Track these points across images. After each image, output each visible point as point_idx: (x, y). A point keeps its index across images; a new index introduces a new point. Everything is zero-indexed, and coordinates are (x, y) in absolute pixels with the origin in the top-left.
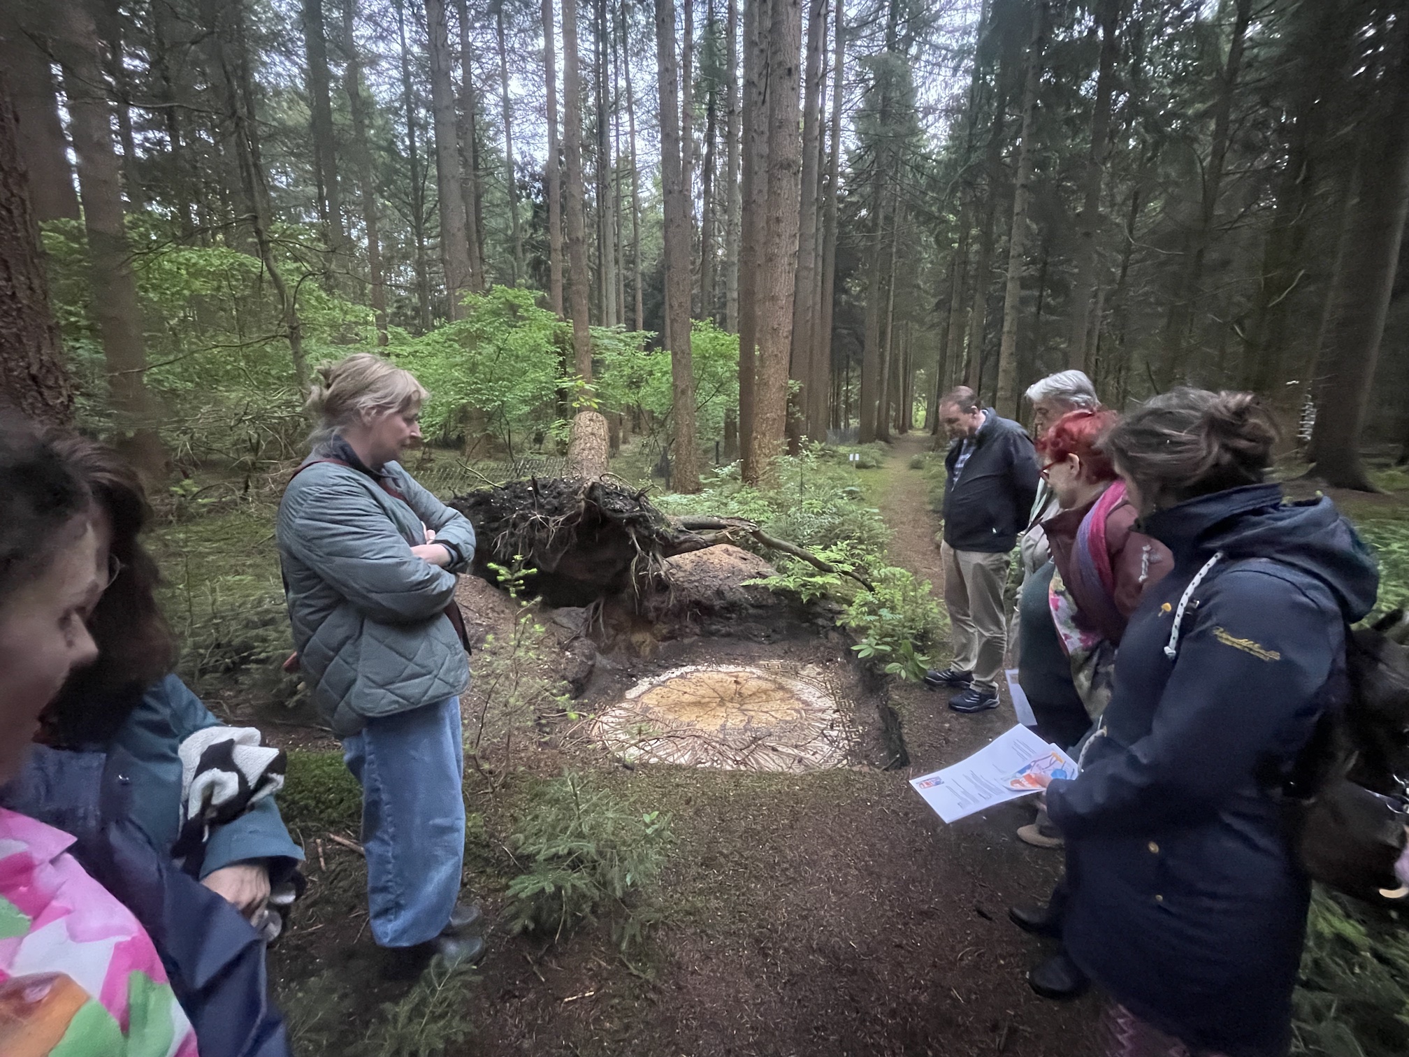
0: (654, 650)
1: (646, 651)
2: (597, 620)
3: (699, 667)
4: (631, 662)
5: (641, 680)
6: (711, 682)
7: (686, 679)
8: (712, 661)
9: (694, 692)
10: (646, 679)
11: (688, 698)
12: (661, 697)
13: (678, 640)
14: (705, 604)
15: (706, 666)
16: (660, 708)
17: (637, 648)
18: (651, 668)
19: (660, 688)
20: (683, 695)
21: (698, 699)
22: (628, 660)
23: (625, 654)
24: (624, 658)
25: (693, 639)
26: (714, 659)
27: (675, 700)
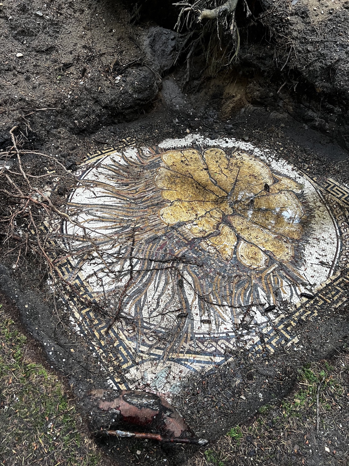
0: (236, 110)
2: (186, 53)
3: (257, 150)
4: (206, 112)
5: (192, 134)
6: (246, 172)
7: (228, 156)
8: (276, 150)
9: (216, 173)
10: (197, 136)
11: (203, 176)
12: (182, 161)
13: (266, 111)
14: (306, 79)
15: (264, 152)
16: (166, 170)
17: (224, 100)
18: (217, 127)
19: (195, 151)
20: (202, 170)
21: (210, 182)
22: (206, 108)
23: (207, 101)
24: (204, 105)
25: (280, 116)
26: (281, 149)
27: (188, 171)
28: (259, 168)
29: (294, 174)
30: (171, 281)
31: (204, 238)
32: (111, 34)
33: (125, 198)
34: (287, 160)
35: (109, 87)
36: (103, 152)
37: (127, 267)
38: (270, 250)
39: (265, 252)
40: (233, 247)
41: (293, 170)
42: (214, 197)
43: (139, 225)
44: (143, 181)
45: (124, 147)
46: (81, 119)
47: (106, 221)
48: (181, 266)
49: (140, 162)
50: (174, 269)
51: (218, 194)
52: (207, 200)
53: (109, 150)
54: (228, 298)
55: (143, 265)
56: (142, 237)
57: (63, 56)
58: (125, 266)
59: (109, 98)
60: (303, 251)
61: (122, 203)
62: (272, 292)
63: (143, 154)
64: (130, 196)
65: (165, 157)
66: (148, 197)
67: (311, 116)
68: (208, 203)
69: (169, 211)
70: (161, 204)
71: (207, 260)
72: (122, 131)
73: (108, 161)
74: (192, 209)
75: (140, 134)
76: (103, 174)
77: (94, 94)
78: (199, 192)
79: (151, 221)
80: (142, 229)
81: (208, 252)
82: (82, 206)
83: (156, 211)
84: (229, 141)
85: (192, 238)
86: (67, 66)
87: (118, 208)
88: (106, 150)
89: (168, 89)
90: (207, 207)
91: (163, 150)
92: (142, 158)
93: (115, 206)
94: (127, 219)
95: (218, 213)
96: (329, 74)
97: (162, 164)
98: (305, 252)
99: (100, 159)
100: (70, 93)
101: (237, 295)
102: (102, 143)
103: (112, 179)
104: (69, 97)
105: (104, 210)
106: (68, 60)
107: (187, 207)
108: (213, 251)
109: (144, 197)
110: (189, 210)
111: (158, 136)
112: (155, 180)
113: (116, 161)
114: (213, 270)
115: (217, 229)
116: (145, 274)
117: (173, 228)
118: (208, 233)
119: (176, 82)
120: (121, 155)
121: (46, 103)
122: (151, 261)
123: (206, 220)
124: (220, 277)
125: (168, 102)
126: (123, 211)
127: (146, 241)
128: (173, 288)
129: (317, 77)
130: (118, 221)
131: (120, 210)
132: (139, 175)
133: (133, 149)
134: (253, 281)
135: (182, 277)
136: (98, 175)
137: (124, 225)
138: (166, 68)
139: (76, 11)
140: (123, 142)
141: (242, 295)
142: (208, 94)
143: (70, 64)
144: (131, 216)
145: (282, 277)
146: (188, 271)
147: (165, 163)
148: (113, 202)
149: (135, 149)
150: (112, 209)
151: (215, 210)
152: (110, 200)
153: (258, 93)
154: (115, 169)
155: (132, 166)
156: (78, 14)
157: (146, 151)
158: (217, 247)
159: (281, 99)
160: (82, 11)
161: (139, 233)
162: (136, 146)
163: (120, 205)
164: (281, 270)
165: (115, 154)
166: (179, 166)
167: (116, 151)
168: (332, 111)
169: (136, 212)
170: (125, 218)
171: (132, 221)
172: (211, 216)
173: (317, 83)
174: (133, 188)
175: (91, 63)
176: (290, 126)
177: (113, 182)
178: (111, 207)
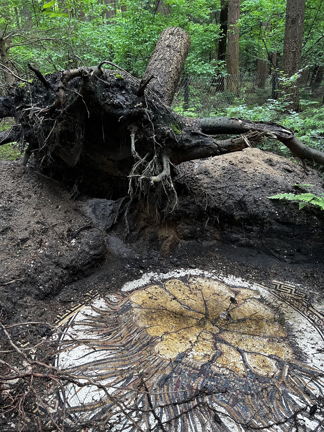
0: (173, 247)
1: (166, 246)
2: (123, 213)
3: (206, 273)
4: (149, 254)
5: (146, 274)
6: (208, 292)
7: (186, 283)
8: (221, 269)
9: (184, 299)
10: (151, 274)
11: (174, 306)
12: (150, 298)
13: (198, 242)
14: (225, 212)
15: (213, 273)
16: (140, 310)
17: (160, 242)
18: (164, 263)
19: (156, 286)
20: (171, 300)
21: (183, 309)
22: (148, 251)
23: (147, 245)
24: (146, 248)
25: (211, 243)
26: (225, 267)
27: (159, 305)
28: (216, 287)
29: (246, 284)
30: (206, 420)
31: (211, 362)
32: (58, 209)
33: (114, 348)
34: (233, 274)
35: (67, 250)
36: (72, 309)
37: (153, 422)
38: (272, 353)
39: (269, 357)
40: (242, 362)
41: (243, 281)
42: (194, 321)
43: (141, 371)
44: (123, 326)
45: (90, 300)
46: (46, 284)
47: (106, 378)
48: (207, 399)
49: (112, 309)
50: (201, 405)
51: (197, 318)
52: (191, 325)
53: (77, 307)
54: (270, 416)
55: (169, 412)
56: (151, 382)
57: (19, 233)
58: (151, 422)
59: (68, 260)
60: (297, 345)
61: (114, 354)
62: (303, 393)
63: (111, 301)
64: (118, 344)
65: (133, 298)
66: (135, 340)
67: (236, 238)
68: (194, 328)
69: (163, 347)
70: (151, 342)
71: (226, 383)
72: (84, 287)
73: (80, 317)
74: (183, 337)
75: (100, 285)
76: (81, 331)
77: (54, 258)
78: (180, 320)
79: (152, 363)
80: (147, 374)
81: (224, 375)
82: (72, 370)
83: (150, 351)
84: (180, 271)
85: (200, 365)
86: (24, 241)
87: (112, 360)
88: (74, 307)
89: (113, 243)
90: (195, 332)
91: (128, 293)
92: (112, 305)
93: (108, 358)
94: (127, 368)
95: (208, 334)
96: (241, 206)
97: (133, 305)
98: (300, 346)
99: (71, 318)
100: (32, 262)
101: (276, 409)
102: (69, 302)
103: (91, 333)
104: (32, 266)
105: (99, 366)
106: (24, 235)
107: (178, 337)
108: (227, 372)
109: (132, 340)
110: (181, 340)
111: (117, 282)
112: (134, 321)
113: (88, 314)
114: (238, 391)
115: (217, 349)
116: (177, 422)
117: (176, 362)
118: (211, 356)
119: (118, 236)
120: (90, 308)
121: (11, 276)
122: (175, 404)
123: (202, 344)
124: (250, 397)
125: (116, 253)
126: (119, 361)
127: (158, 385)
128: (212, 426)
129: (233, 209)
130: (118, 373)
131: (115, 361)
132: (117, 322)
133: (99, 299)
134: (280, 389)
135: (215, 411)
136: (75, 333)
137: (127, 376)
138: (108, 227)
139: (25, 197)
140: (87, 296)
141: (280, 406)
142: (146, 239)
143: (26, 238)
144: (130, 364)
145: (299, 376)
146: (216, 402)
147: (136, 304)
148: (104, 356)
149: (101, 299)
150: (106, 363)
151: (203, 333)
152: (100, 354)
153: (187, 230)
154: (90, 323)
155: (105, 315)
156: (26, 199)
157: (113, 298)
158: (228, 367)
159: (207, 231)
160: (30, 197)
161: (147, 379)
162: (101, 296)
163: (112, 356)
164: (294, 369)
165: (84, 308)
166: (149, 302)
167: (84, 306)
168: (252, 230)
169: (131, 358)
170: (124, 368)
171: (132, 369)
172: (204, 339)
173: (235, 213)
174: (117, 335)
175: (45, 234)
176: (222, 249)
177: (94, 335)
178: (104, 361)
